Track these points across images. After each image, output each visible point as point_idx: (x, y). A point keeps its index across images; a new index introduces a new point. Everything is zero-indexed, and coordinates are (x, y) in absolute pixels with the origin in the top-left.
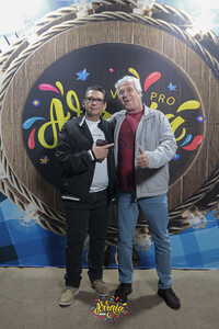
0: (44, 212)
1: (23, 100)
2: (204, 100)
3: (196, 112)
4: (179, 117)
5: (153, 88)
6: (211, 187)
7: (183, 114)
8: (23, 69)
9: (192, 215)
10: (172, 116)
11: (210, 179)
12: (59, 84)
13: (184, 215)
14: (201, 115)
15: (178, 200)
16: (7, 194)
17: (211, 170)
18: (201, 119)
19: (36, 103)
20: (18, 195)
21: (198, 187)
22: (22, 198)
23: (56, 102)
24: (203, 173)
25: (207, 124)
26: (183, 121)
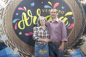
0: (21, 51)
1: (13, 13)
2: (74, 12)
3: (72, 16)
4: (66, 18)
6: (78, 41)
8: (12, 3)
9: (71, 51)
10: (63, 17)
11: (77, 38)
12: (25, 8)
13: (68, 51)
14: (73, 17)
15: (66, 45)
16: (8, 45)
17: (77, 35)
18: (73, 18)
19: (17, 14)
20: (12, 45)
21: (73, 41)
22: (13, 46)
23: (24, 14)
24: (74, 36)
25: (75, 20)
26: (67, 19)
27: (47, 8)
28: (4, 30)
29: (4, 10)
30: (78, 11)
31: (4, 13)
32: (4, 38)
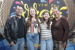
1: (10, 7)
2: (68, 7)
5: (52, 3)
6: (71, 34)
7: (61, 11)
12: (22, 2)
14: (68, 11)
18: (67, 12)
19: (14, 8)
25: (69, 14)
26: (62, 13)
27: (43, 3)
28: (2, 23)
29: (2, 4)
30: (72, 5)
31: (2, 7)
32: (2, 31)
